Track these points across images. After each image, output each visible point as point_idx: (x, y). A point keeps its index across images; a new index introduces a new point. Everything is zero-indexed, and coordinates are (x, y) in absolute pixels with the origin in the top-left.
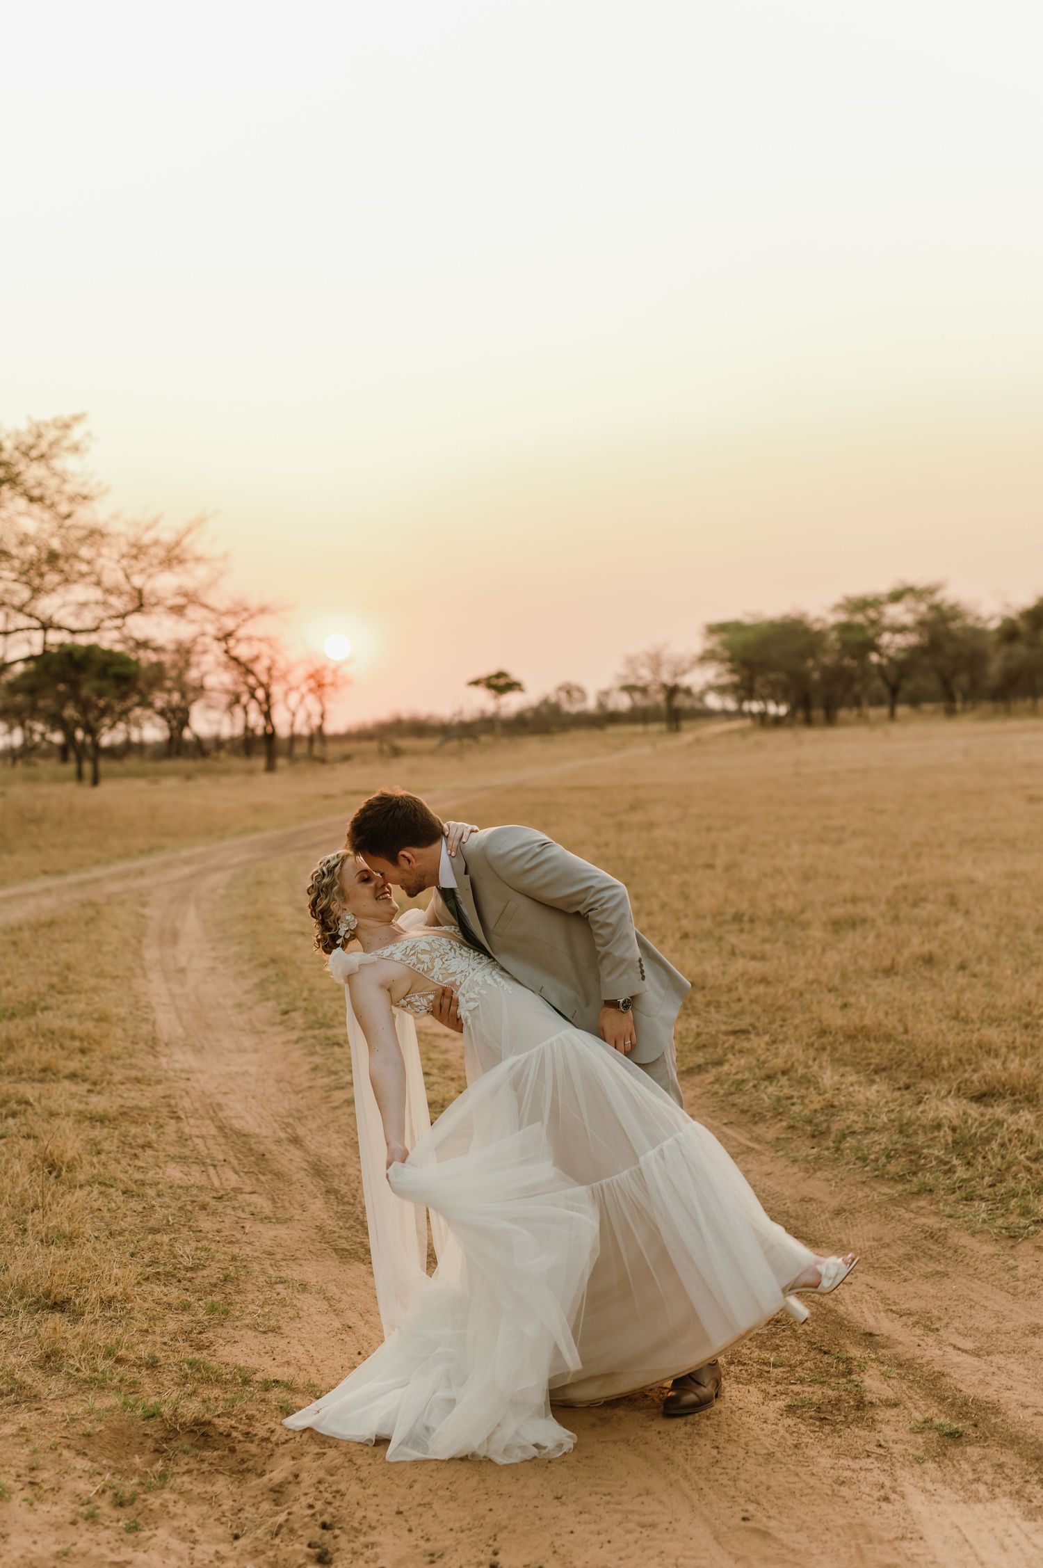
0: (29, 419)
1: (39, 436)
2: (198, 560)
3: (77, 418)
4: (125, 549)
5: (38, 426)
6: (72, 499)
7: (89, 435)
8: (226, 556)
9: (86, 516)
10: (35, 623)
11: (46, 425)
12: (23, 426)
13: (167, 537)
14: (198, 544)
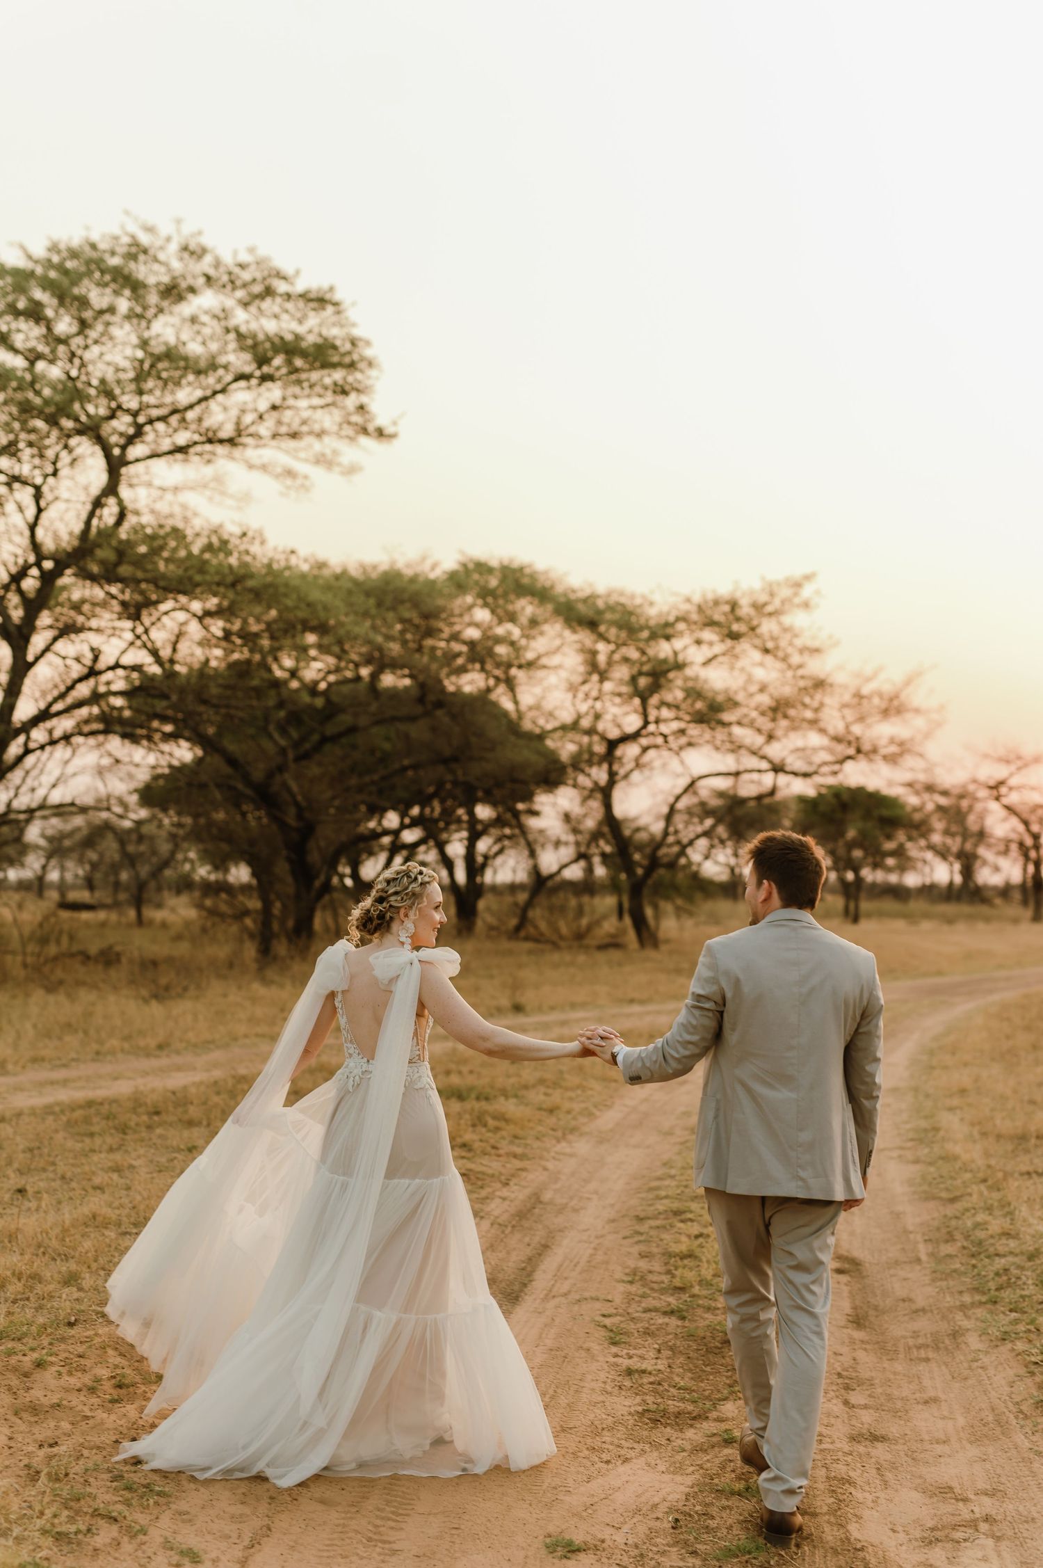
0: (763, 578)
1: (772, 595)
2: (917, 711)
3: (808, 578)
4: (847, 697)
5: (770, 585)
6: (803, 650)
7: (818, 592)
8: (942, 708)
9: (816, 667)
10: (764, 765)
11: (779, 584)
12: (757, 585)
13: (887, 688)
14: (917, 697)
